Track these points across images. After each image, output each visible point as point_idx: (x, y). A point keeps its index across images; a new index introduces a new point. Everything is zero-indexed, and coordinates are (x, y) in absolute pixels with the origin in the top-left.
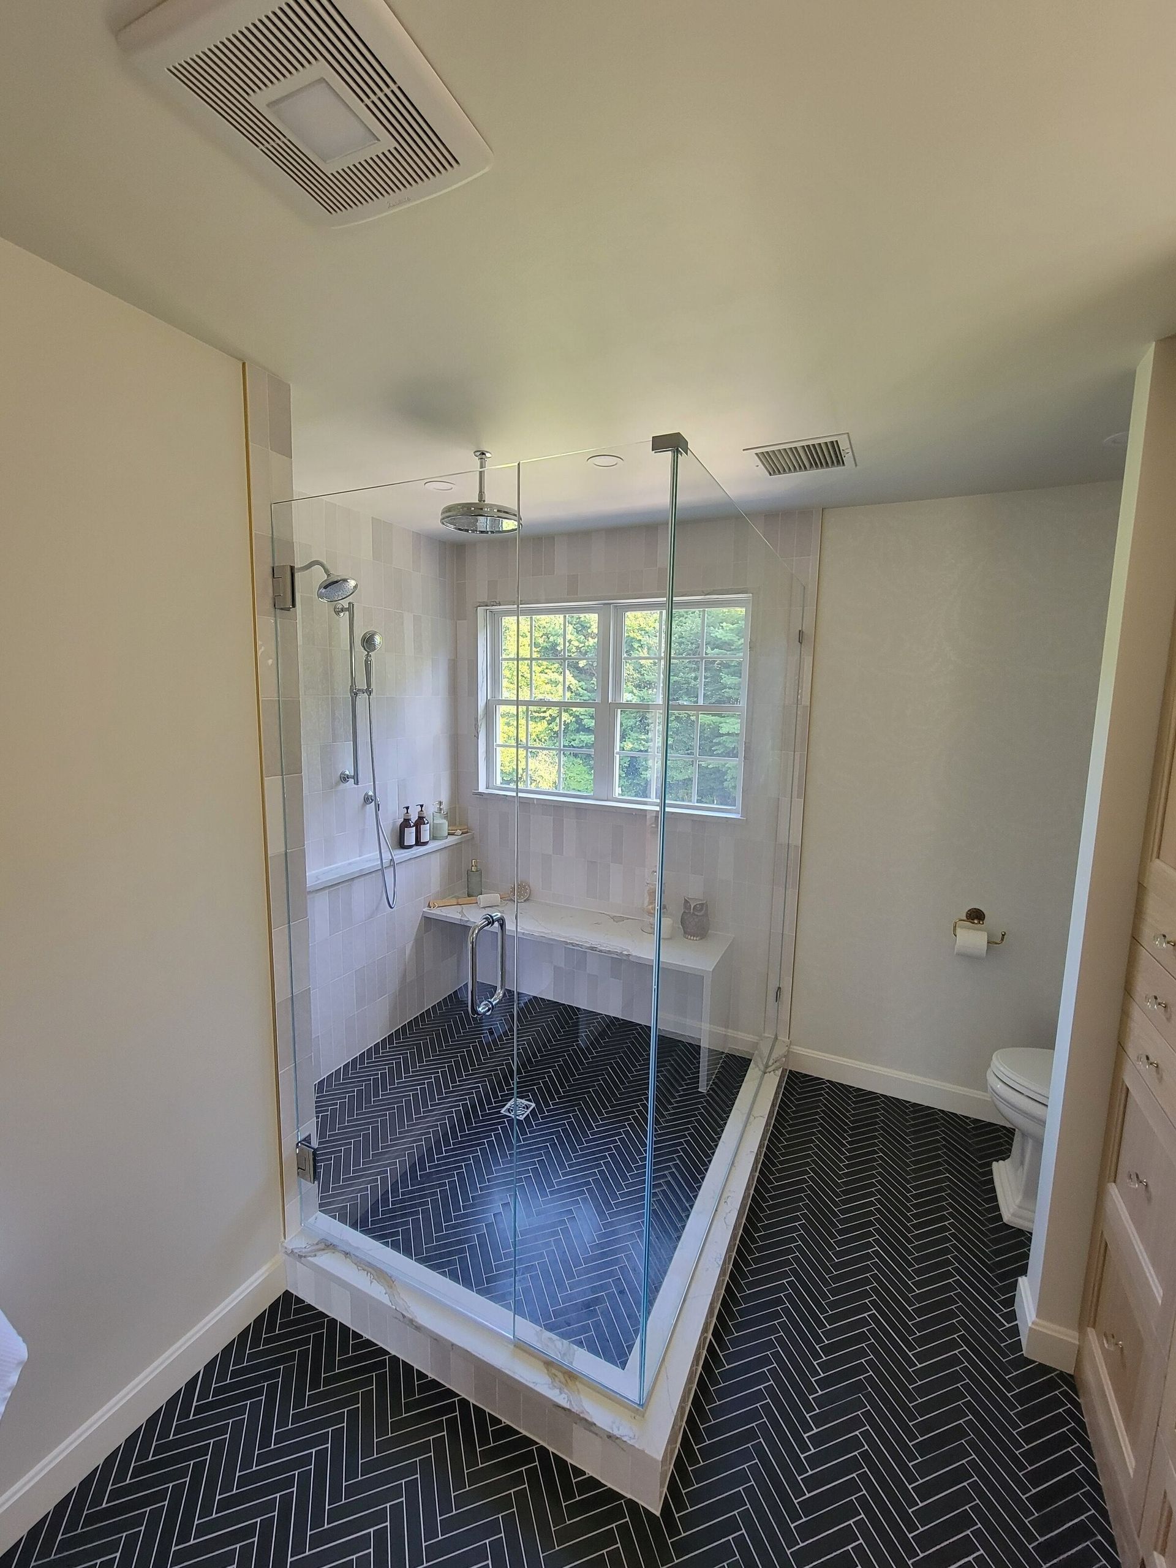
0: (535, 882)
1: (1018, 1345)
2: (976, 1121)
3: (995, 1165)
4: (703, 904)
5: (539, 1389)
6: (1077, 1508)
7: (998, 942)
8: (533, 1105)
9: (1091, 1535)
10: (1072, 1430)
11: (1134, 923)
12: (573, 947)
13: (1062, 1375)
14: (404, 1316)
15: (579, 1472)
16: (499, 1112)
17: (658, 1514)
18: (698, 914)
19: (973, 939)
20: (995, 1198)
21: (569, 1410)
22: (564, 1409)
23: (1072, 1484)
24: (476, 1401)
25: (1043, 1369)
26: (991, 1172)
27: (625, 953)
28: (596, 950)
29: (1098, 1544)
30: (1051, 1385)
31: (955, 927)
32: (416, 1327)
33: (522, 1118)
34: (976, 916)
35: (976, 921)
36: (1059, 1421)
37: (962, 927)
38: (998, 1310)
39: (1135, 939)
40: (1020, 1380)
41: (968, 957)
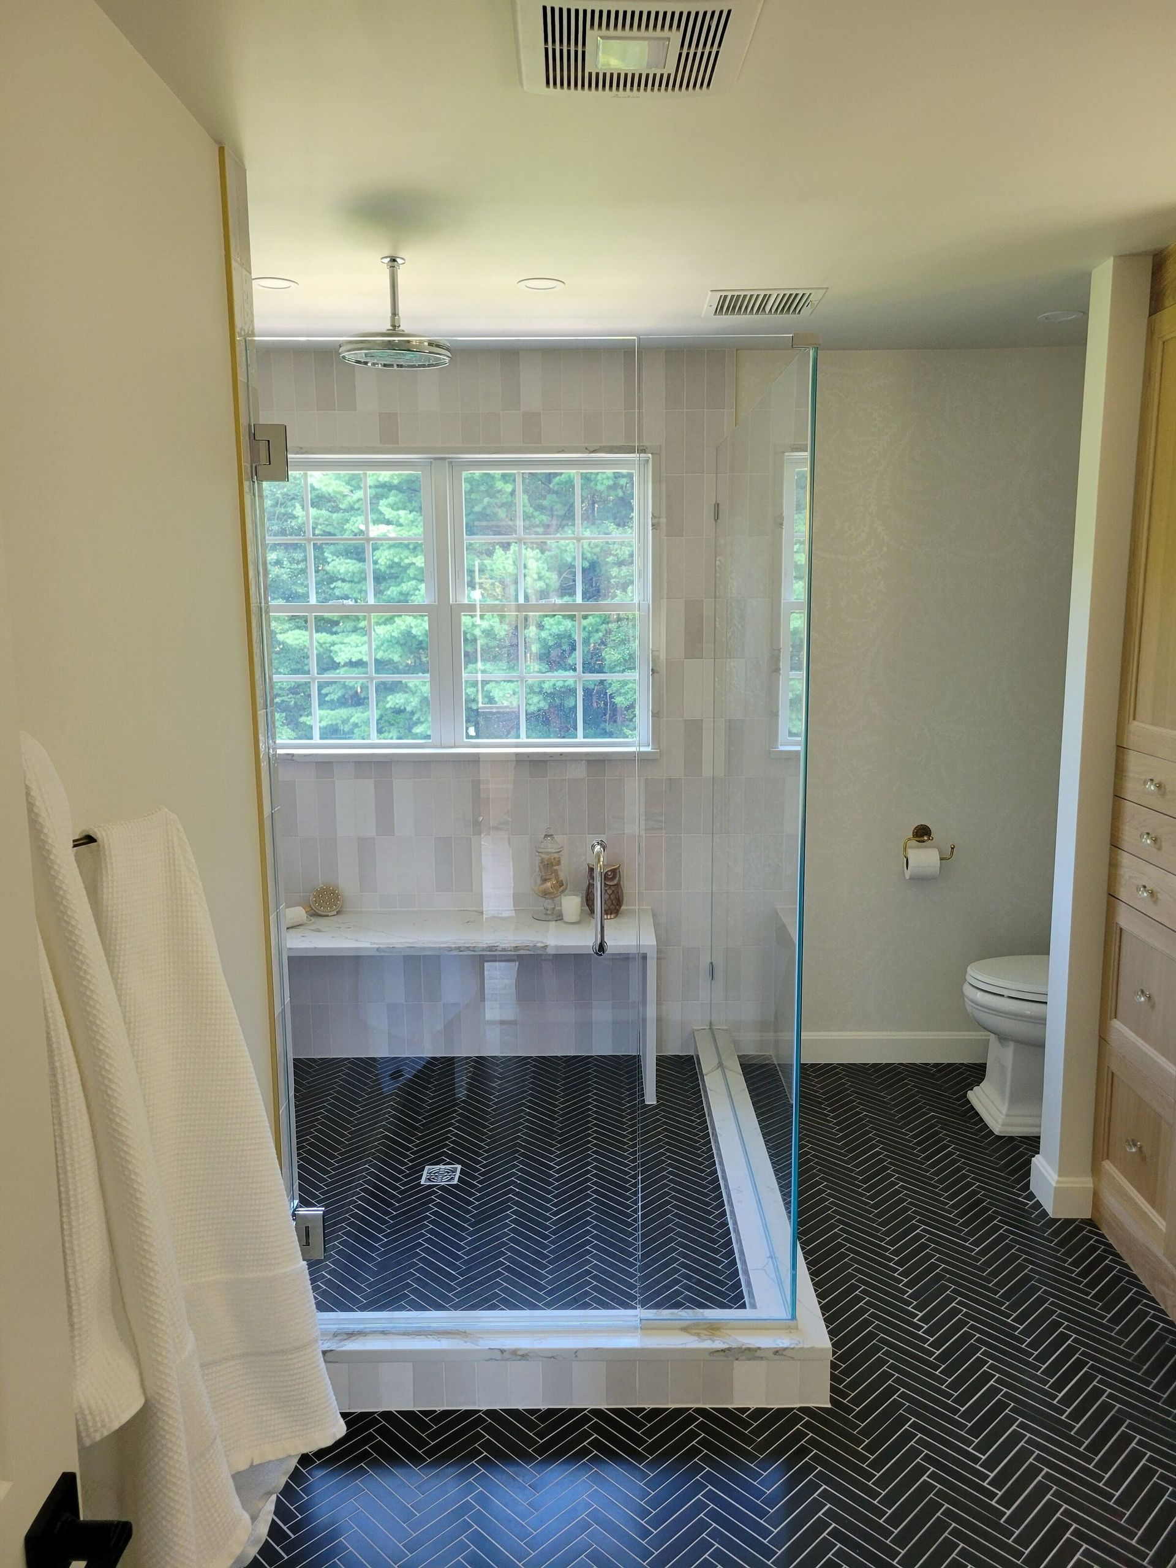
0: (347, 882)
1: (1044, 1213)
2: (936, 1065)
3: (971, 1095)
4: (615, 869)
5: (689, 1346)
6: (1125, 1291)
7: (948, 857)
8: (459, 1167)
9: (1139, 1302)
10: (1104, 1251)
11: (1115, 784)
12: (461, 953)
13: (1084, 1221)
14: (502, 1351)
15: (744, 1410)
16: (419, 1185)
17: (829, 1406)
18: (611, 883)
19: (925, 858)
20: (981, 1120)
21: (729, 1349)
22: (723, 1351)
23: (1117, 1280)
24: (608, 1405)
25: (1068, 1222)
26: (968, 1102)
27: (539, 945)
28: (496, 950)
29: (1146, 1305)
30: (1079, 1229)
31: (905, 849)
32: (523, 1356)
33: (455, 1182)
34: (922, 833)
35: (926, 838)
36: (1093, 1249)
37: (911, 848)
38: (1020, 1196)
39: (1118, 797)
40: (1055, 1234)
41: (921, 880)
